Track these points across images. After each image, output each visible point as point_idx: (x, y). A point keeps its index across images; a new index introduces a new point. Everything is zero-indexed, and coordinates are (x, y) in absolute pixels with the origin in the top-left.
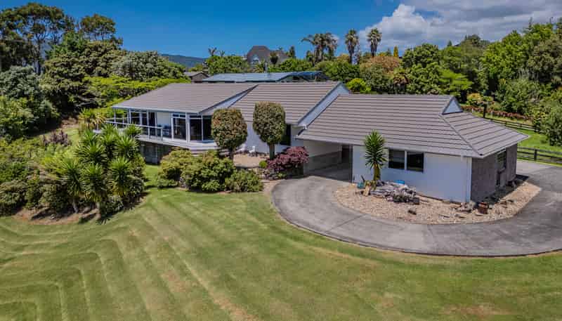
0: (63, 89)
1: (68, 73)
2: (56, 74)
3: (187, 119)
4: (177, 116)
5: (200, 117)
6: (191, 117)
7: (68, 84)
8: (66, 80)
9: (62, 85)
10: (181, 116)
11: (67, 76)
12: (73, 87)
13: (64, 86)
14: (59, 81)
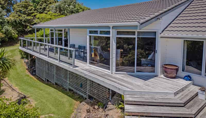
0: (21, 20)
1: (25, 11)
2: (18, 12)
3: (113, 36)
4: (96, 32)
5: (133, 33)
6: (119, 33)
7: (24, 17)
8: (23, 15)
9: (21, 18)
10: (101, 33)
11: (24, 13)
12: (27, 19)
13: (22, 19)
14: (19, 16)
